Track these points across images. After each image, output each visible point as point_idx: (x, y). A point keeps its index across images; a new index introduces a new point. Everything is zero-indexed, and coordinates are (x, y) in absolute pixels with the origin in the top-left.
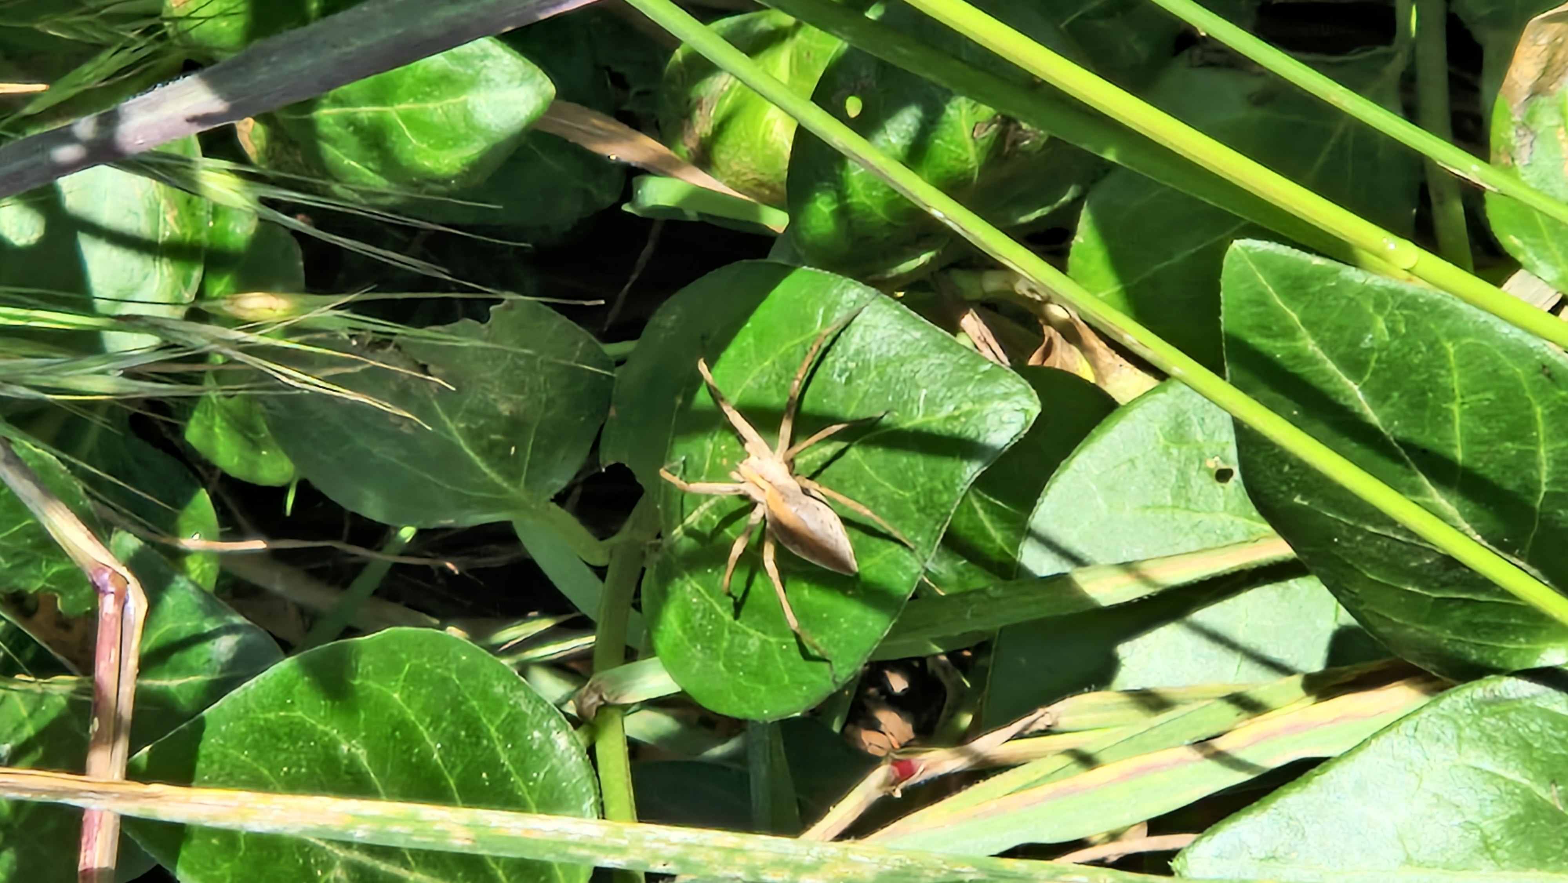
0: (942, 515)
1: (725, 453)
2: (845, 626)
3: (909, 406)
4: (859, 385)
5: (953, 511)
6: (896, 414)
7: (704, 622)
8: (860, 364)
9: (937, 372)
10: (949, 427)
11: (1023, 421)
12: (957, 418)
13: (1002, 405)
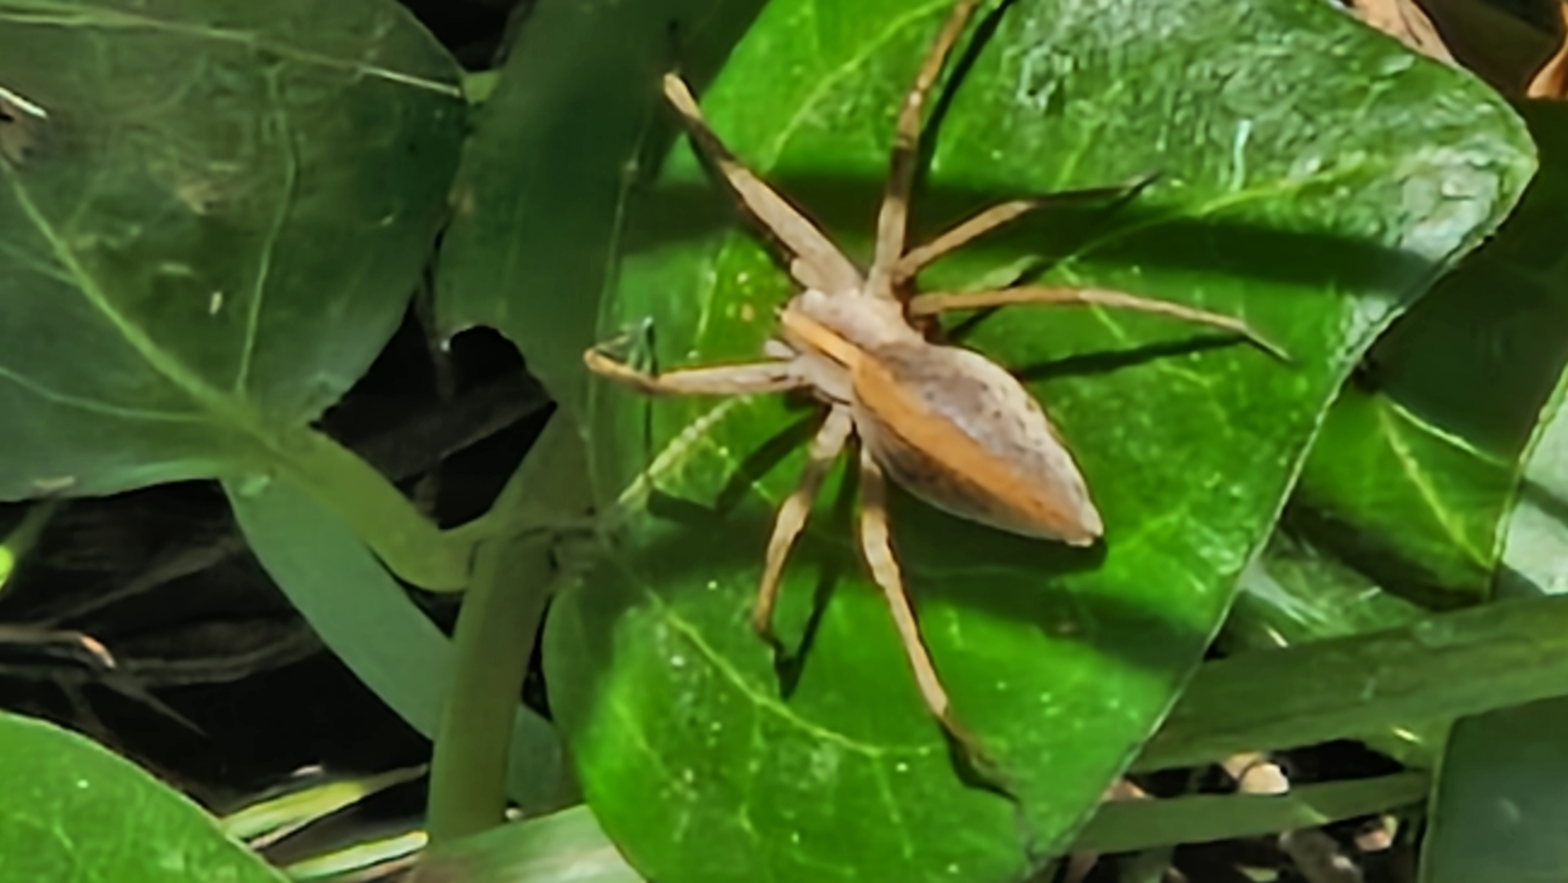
0: (1294, 429)
1: (748, 291)
2: (1052, 711)
3: (1208, 162)
4: (1081, 114)
5: (1320, 419)
6: (1176, 183)
7: (702, 715)
8: (1083, 64)
9: (1276, 75)
10: (1308, 211)
11: (1494, 194)
12: (1328, 189)
13: (1442, 155)
